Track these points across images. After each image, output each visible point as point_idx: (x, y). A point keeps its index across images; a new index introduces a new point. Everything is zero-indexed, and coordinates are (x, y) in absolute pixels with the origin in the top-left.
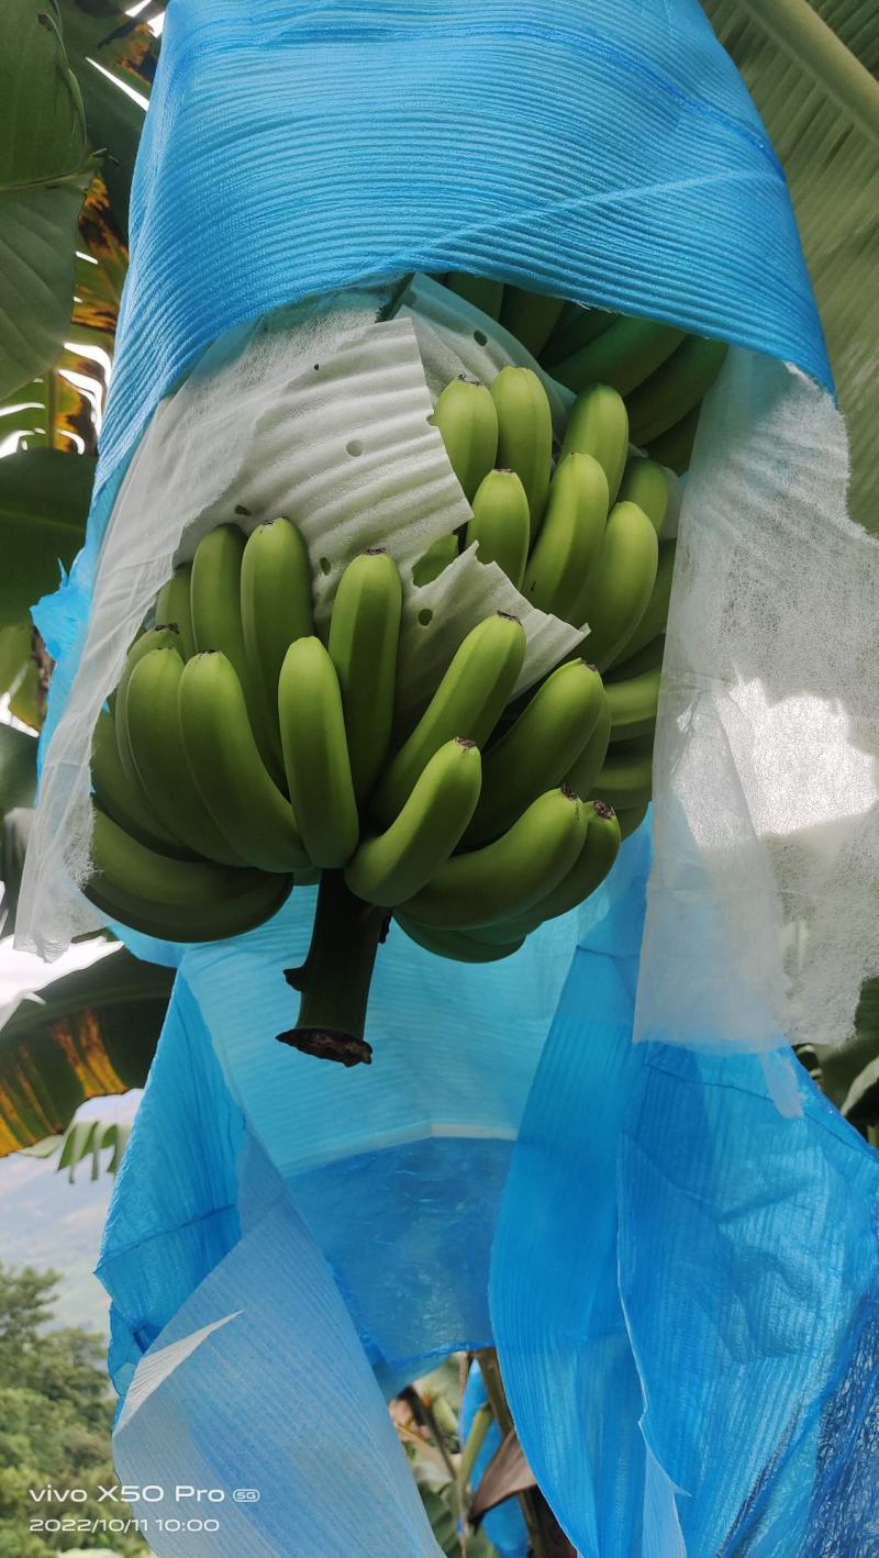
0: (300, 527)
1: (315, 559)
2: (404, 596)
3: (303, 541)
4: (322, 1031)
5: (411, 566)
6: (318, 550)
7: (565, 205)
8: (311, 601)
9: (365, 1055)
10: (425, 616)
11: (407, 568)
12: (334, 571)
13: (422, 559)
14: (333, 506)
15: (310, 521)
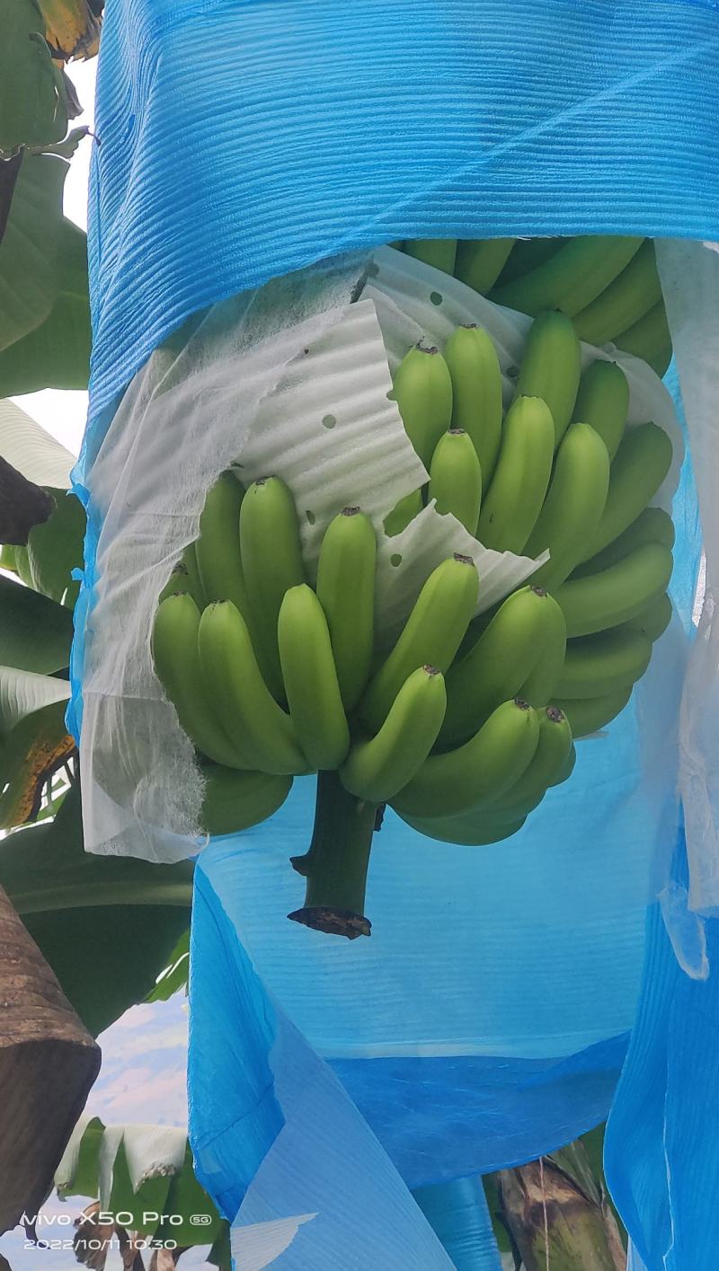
0: (288, 484)
1: (302, 509)
2: (378, 545)
3: (290, 495)
4: (326, 910)
5: (382, 519)
6: (304, 503)
7: (494, 153)
8: (300, 544)
9: (365, 929)
10: (396, 560)
11: (379, 522)
12: (319, 523)
13: (391, 513)
14: (316, 471)
15: (297, 481)
